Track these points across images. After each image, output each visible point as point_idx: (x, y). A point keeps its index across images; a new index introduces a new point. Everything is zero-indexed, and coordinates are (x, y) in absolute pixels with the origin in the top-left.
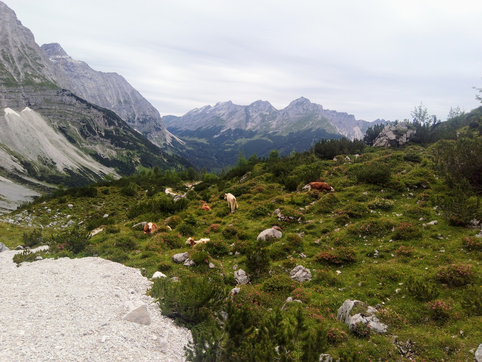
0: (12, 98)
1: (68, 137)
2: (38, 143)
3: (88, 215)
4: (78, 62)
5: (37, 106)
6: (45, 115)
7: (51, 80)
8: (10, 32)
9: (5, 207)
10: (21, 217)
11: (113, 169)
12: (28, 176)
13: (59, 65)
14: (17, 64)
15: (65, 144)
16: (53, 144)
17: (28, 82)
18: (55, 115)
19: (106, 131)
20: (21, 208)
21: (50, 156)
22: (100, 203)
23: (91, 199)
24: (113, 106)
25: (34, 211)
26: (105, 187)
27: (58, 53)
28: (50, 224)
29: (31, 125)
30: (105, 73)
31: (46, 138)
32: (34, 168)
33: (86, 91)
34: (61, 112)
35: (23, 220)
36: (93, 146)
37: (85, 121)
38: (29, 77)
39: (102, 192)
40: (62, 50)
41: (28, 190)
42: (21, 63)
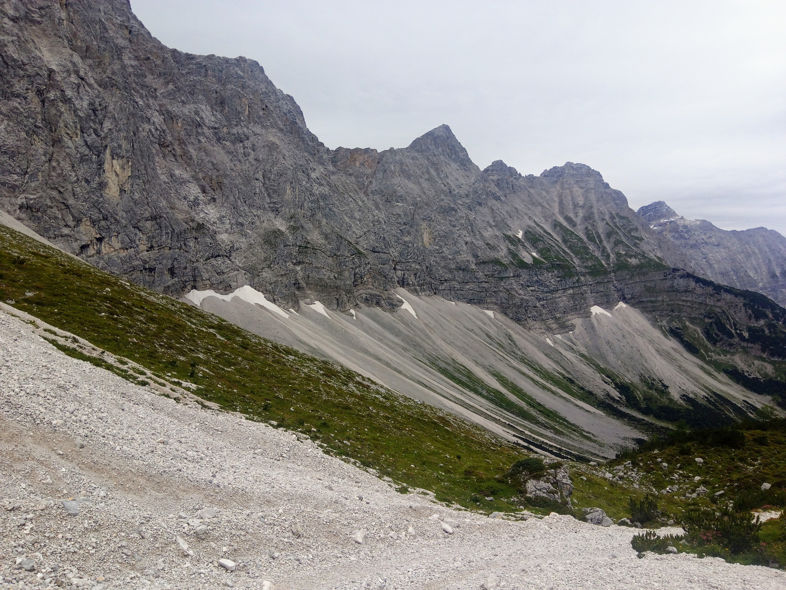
0: (600, 292)
1: (685, 343)
2: (639, 355)
3: (731, 481)
4: (694, 223)
5: (634, 298)
6: (647, 312)
7: (653, 257)
8: (594, 202)
9: (597, 452)
10: (623, 472)
11: (769, 398)
12: (626, 406)
13: (664, 233)
14: (605, 243)
15: (682, 356)
16: (662, 355)
17: (622, 266)
18: (663, 310)
19: (750, 329)
20: (622, 458)
21: (658, 375)
22: (753, 460)
23: (734, 452)
24: (760, 284)
25: (641, 464)
26: (758, 431)
27: (663, 216)
28: (668, 489)
29: (627, 328)
30: (743, 231)
31: (650, 347)
32: (635, 393)
33: (711, 265)
34: (672, 305)
35: (625, 476)
36: (729, 356)
37: (713, 315)
38: (622, 259)
39: (754, 440)
40: (669, 210)
41: (628, 428)
42: (611, 241)
